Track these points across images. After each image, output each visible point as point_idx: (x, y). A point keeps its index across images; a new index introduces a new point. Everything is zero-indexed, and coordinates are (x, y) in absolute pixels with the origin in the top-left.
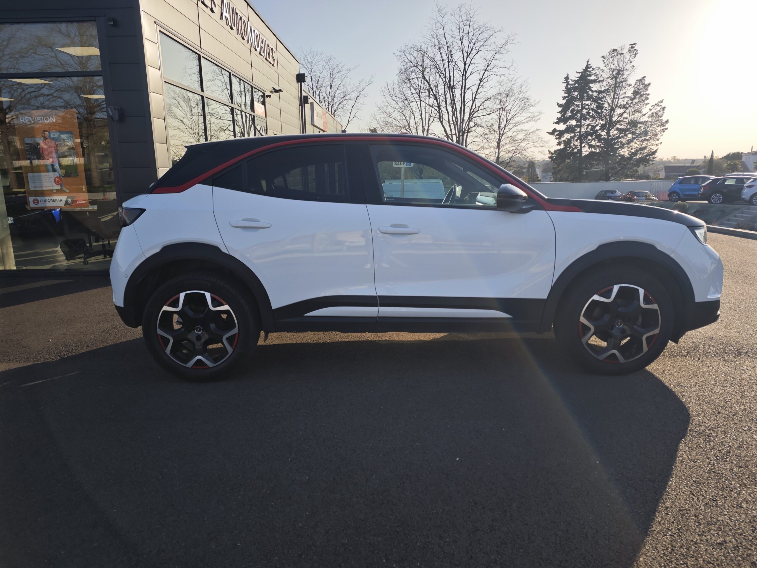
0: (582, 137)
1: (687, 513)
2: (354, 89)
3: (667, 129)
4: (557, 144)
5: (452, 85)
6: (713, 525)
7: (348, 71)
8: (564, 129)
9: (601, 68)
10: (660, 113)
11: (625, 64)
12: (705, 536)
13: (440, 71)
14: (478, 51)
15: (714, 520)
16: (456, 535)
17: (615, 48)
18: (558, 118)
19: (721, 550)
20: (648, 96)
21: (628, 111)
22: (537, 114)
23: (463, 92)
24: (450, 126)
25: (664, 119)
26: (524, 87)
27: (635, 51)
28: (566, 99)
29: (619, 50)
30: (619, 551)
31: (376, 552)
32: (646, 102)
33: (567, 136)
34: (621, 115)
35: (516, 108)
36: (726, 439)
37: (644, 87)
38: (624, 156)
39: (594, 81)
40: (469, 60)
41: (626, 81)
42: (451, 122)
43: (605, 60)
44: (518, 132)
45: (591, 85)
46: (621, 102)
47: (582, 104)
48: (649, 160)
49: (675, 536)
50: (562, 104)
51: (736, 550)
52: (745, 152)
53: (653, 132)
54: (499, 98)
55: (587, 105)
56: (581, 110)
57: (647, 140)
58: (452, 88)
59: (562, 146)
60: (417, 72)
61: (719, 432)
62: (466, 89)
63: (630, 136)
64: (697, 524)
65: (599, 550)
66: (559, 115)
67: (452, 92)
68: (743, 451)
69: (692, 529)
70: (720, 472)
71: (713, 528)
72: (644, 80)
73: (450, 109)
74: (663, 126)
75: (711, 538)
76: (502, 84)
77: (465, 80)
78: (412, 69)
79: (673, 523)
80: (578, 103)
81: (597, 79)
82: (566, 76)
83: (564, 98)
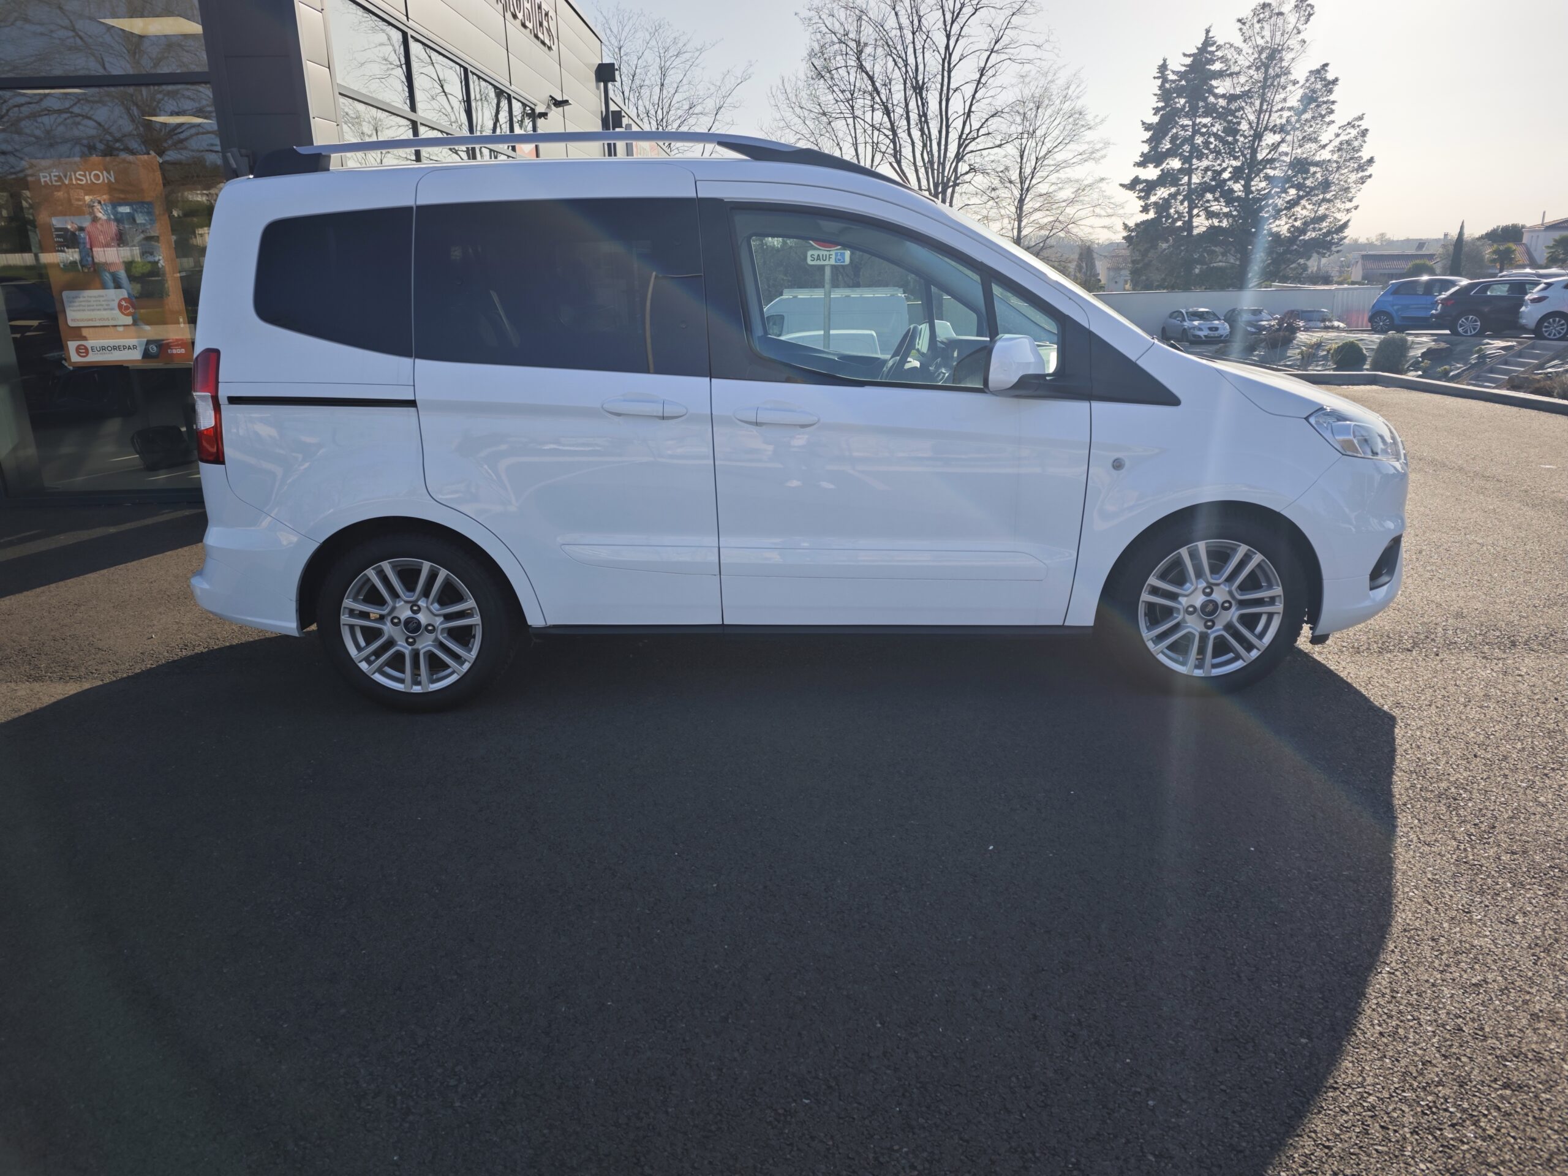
0: (1194, 196)
1: (1418, 935)
2: (712, 91)
3: (1370, 176)
4: (1141, 209)
5: (921, 82)
6: (1464, 955)
7: (698, 53)
8: (1155, 178)
9: (1236, 45)
10: (1356, 144)
11: (1286, 36)
12: (1451, 973)
13: (894, 51)
14: (976, 10)
15: (1467, 946)
16: (1004, 979)
18: (1143, 155)
19: (1478, 995)
20: (1333, 107)
21: (1289, 138)
22: (1101, 145)
23: (945, 99)
24: (917, 171)
25: (1365, 155)
26: (1072, 88)
27: (1309, 9)
28: (1161, 112)
29: (1274, 4)
30: (1299, 1001)
31: (861, 1010)
32: (1327, 119)
33: (1162, 193)
34: (1275, 147)
35: (1057, 132)
36: (1488, 804)
37: (1326, 86)
38: (1280, 236)
39: (1220, 74)
40: (956, 28)
41: (1287, 72)
42: (920, 163)
43: (1245, 28)
44: (1060, 185)
45: (1214, 83)
46: (1276, 119)
47: (1194, 124)
48: (1331, 243)
49: (1397, 973)
50: (1152, 124)
51: (1503, 994)
52: (1528, 225)
53: (1342, 183)
54: (1021, 111)
55: (1205, 126)
56: (1193, 137)
57: (1329, 201)
58: (919, 89)
59: (1151, 215)
60: (847, 54)
61: (1475, 791)
62: (951, 92)
63: (1293, 191)
64: (1436, 953)
65: (1262, 1000)
66: (1146, 148)
67: (922, 98)
68: (1519, 824)
69: (1427, 961)
70: (1476, 863)
71: (1464, 959)
72: (1326, 71)
73: (916, 134)
74: (1363, 171)
75: (1461, 976)
76: (1027, 80)
77: (949, 72)
78: (837, 47)
79: (1393, 951)
80: (1187, 122)
81: (1227, 70)
82: (1162, 62)
83: (1157, 110)
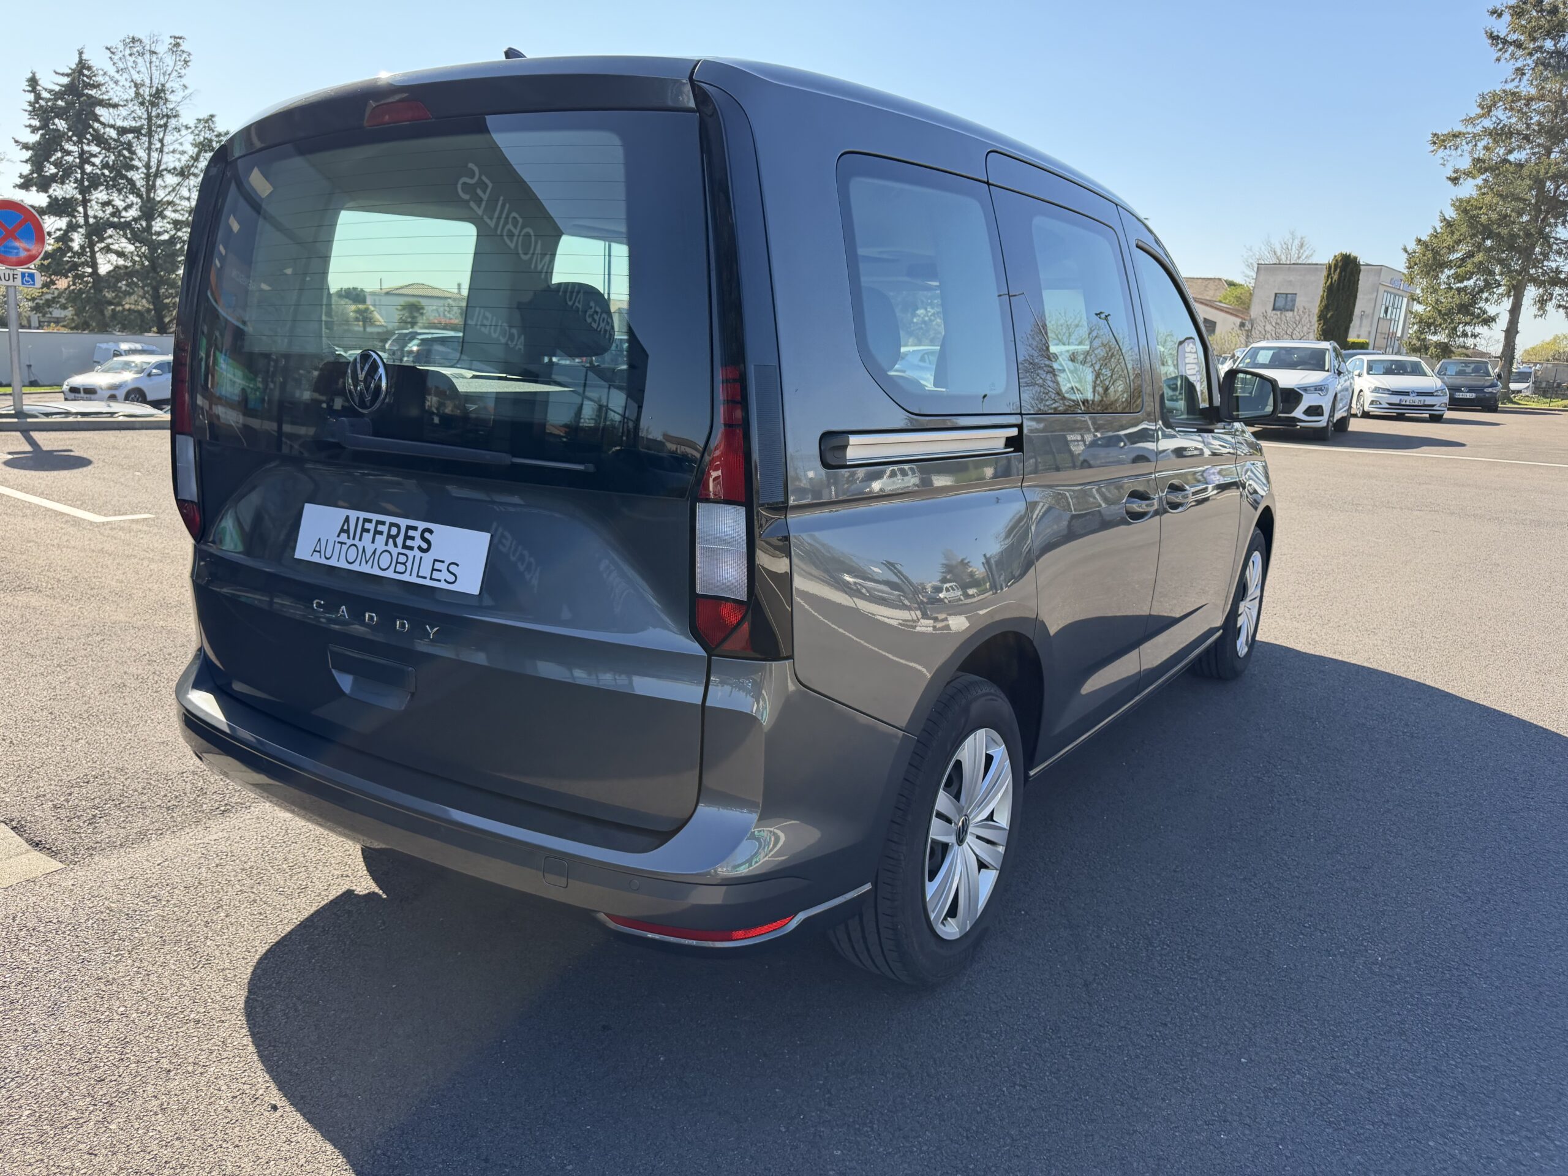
0: (96, 231)
9: (110, 74)
11: (167, 77)
17: (138, 36)
18: (21, 176)
21: (186, 183)
27: (184, 55)
28: (41, 132)
29: (146, 41)
33: (53, 224)
39: (102, 103)
41: (176, 115)
43: (116, 58)
45: (99, 110)
46: (170, 161)
47: (82, 153)
50: (27, 144)
52: (370, 289)
55: (95, 155)
56: (82, 165)
66: (26, 169)
72: (214, 122)
80: (72, 147)
81: (109, 99)
82: (30, 75)
83: (34, 130)
